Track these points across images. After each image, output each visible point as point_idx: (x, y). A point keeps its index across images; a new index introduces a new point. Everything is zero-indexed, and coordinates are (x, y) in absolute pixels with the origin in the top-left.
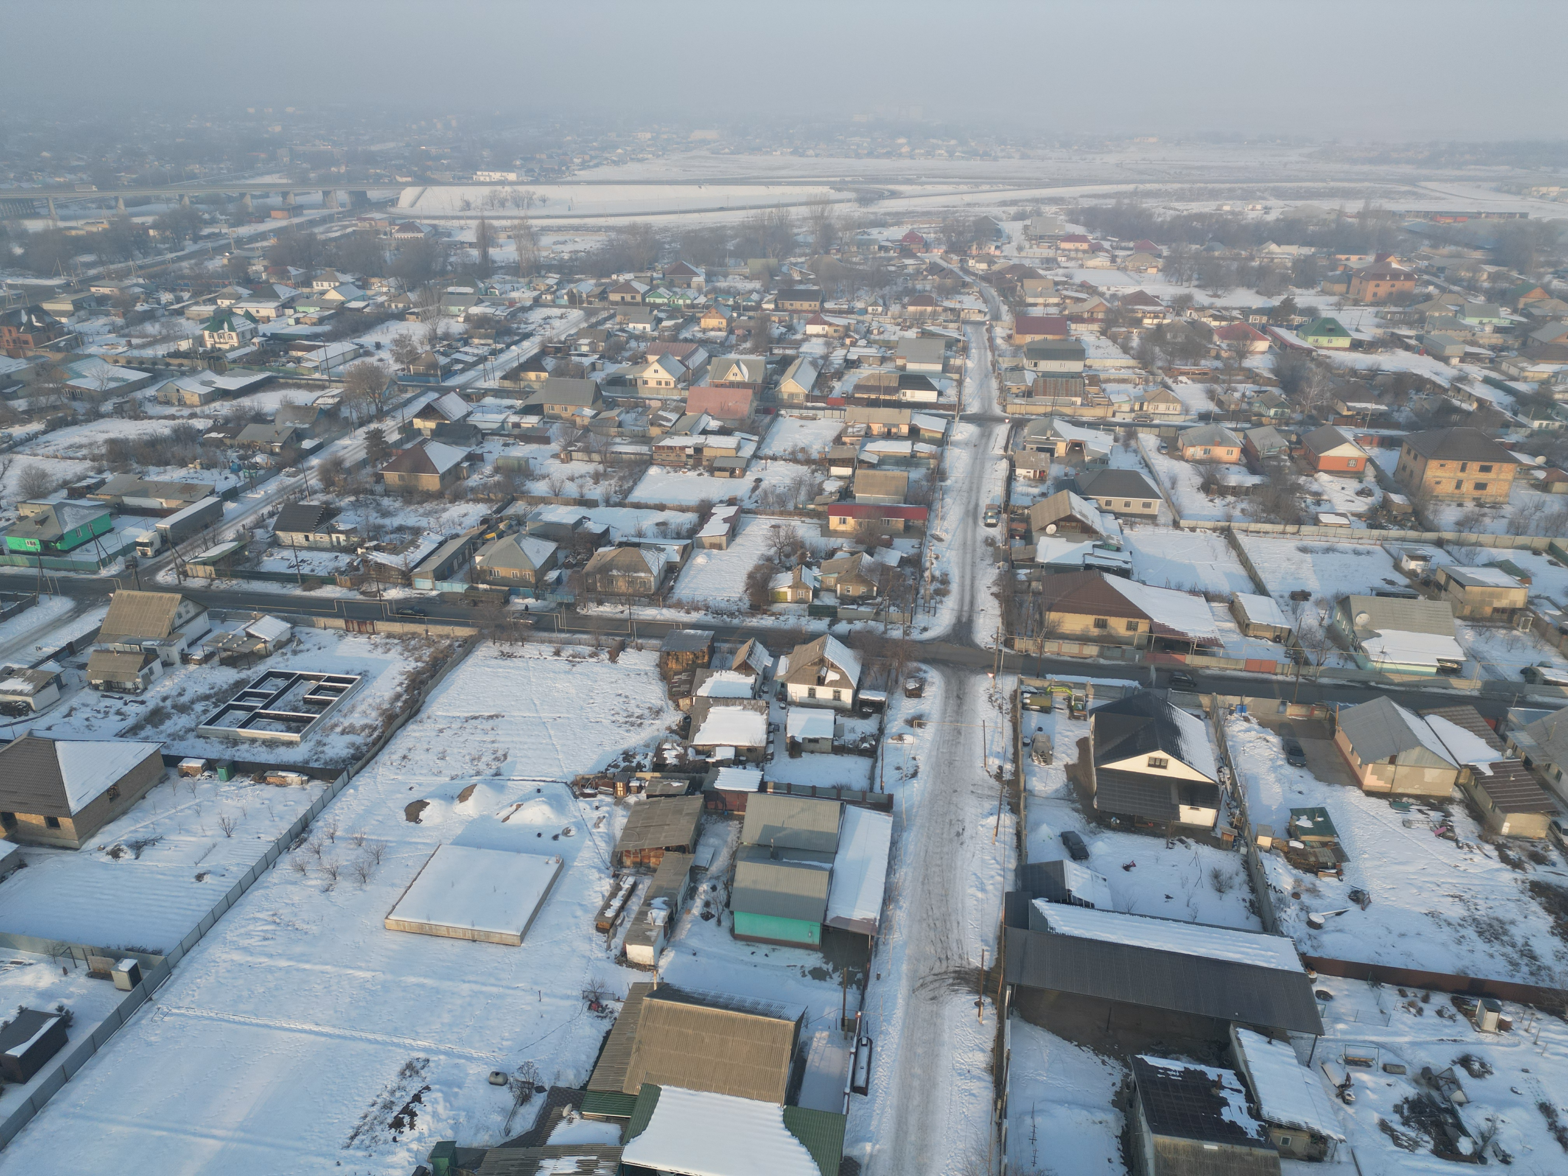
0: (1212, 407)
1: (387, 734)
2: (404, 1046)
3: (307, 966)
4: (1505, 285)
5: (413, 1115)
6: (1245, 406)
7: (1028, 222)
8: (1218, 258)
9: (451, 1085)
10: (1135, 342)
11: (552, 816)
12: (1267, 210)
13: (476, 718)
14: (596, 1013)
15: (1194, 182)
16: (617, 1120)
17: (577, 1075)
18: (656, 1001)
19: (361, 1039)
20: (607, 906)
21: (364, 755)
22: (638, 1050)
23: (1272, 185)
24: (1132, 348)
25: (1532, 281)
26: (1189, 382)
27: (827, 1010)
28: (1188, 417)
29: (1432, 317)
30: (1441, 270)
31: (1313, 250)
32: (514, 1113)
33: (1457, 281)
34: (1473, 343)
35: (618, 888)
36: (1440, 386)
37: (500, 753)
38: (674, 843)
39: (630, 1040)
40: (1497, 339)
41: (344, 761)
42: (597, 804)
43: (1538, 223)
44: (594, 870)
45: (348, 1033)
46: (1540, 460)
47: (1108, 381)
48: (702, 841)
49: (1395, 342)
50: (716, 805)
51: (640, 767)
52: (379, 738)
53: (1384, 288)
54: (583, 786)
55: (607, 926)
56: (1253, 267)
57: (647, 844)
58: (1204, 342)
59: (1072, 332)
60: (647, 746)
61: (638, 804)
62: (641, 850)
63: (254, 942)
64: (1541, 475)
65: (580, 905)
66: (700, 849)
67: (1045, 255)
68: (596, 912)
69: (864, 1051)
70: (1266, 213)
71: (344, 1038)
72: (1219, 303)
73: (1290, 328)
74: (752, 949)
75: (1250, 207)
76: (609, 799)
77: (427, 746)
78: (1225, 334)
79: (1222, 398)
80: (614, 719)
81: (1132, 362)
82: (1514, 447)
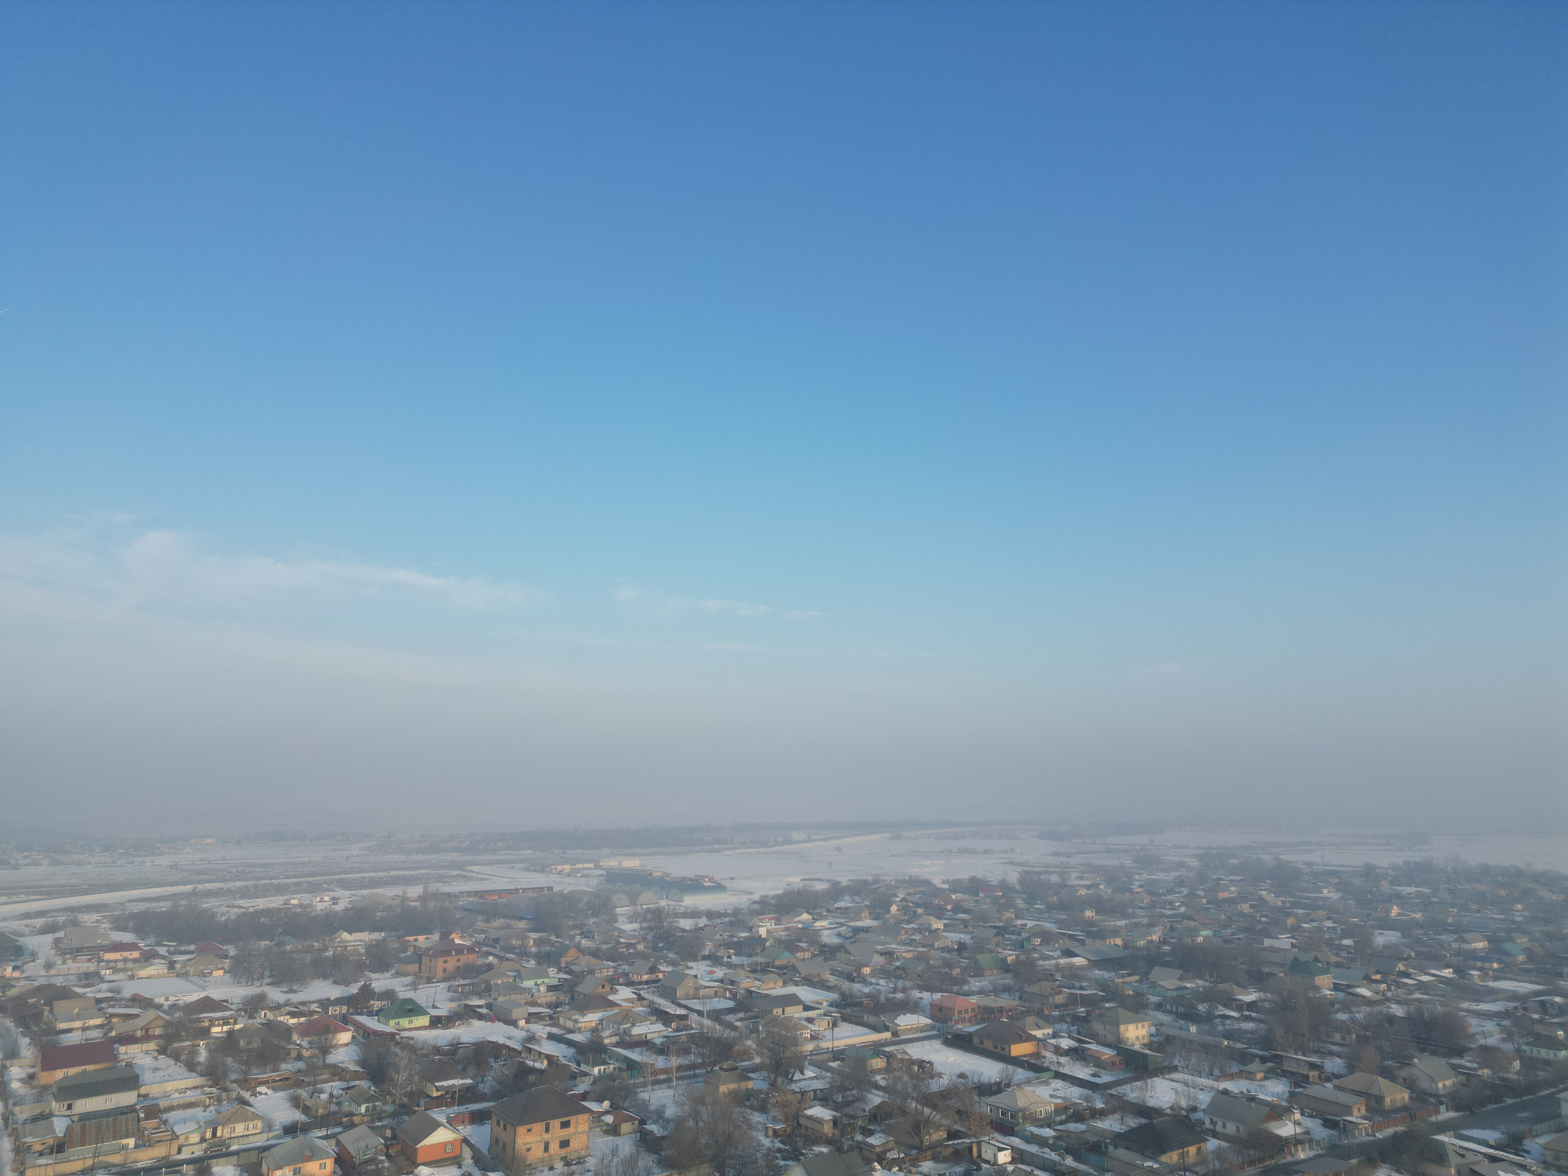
0: (298, 1116)
4: (549, 948)
6: (334, 1108)
7: (61, 934)
8: (290, 952)
10: (203, 1056)
12: (335, 900)
15: (258, 879)
23: (337, 877)
24: (199, 1063)
25: (567, 943)
26: (269, 1092)
28: (271, 1134)
29: (496, 984)
30: (497, 940)
31: (383, 934)
33: (511, 949)
34: (534, 1004)
36: (514, 1049)
40: (551, 997)
43: (561, 893)
46: (606, 1104)
47: (171, 1109)
49: (468, 1014)
53: (452, 963)
56: (327, 958)
58: (283, 1043)
59: (122, 1057)
64: (609, 1119)
67: (82, 970)
70: (334, 904)
72: (295, 998)
73: (370, 1014)
75: (318, 899)
78: (304, 1031)
79: (308, 1103)
81: (199, 1081)
82: (584, 1096)
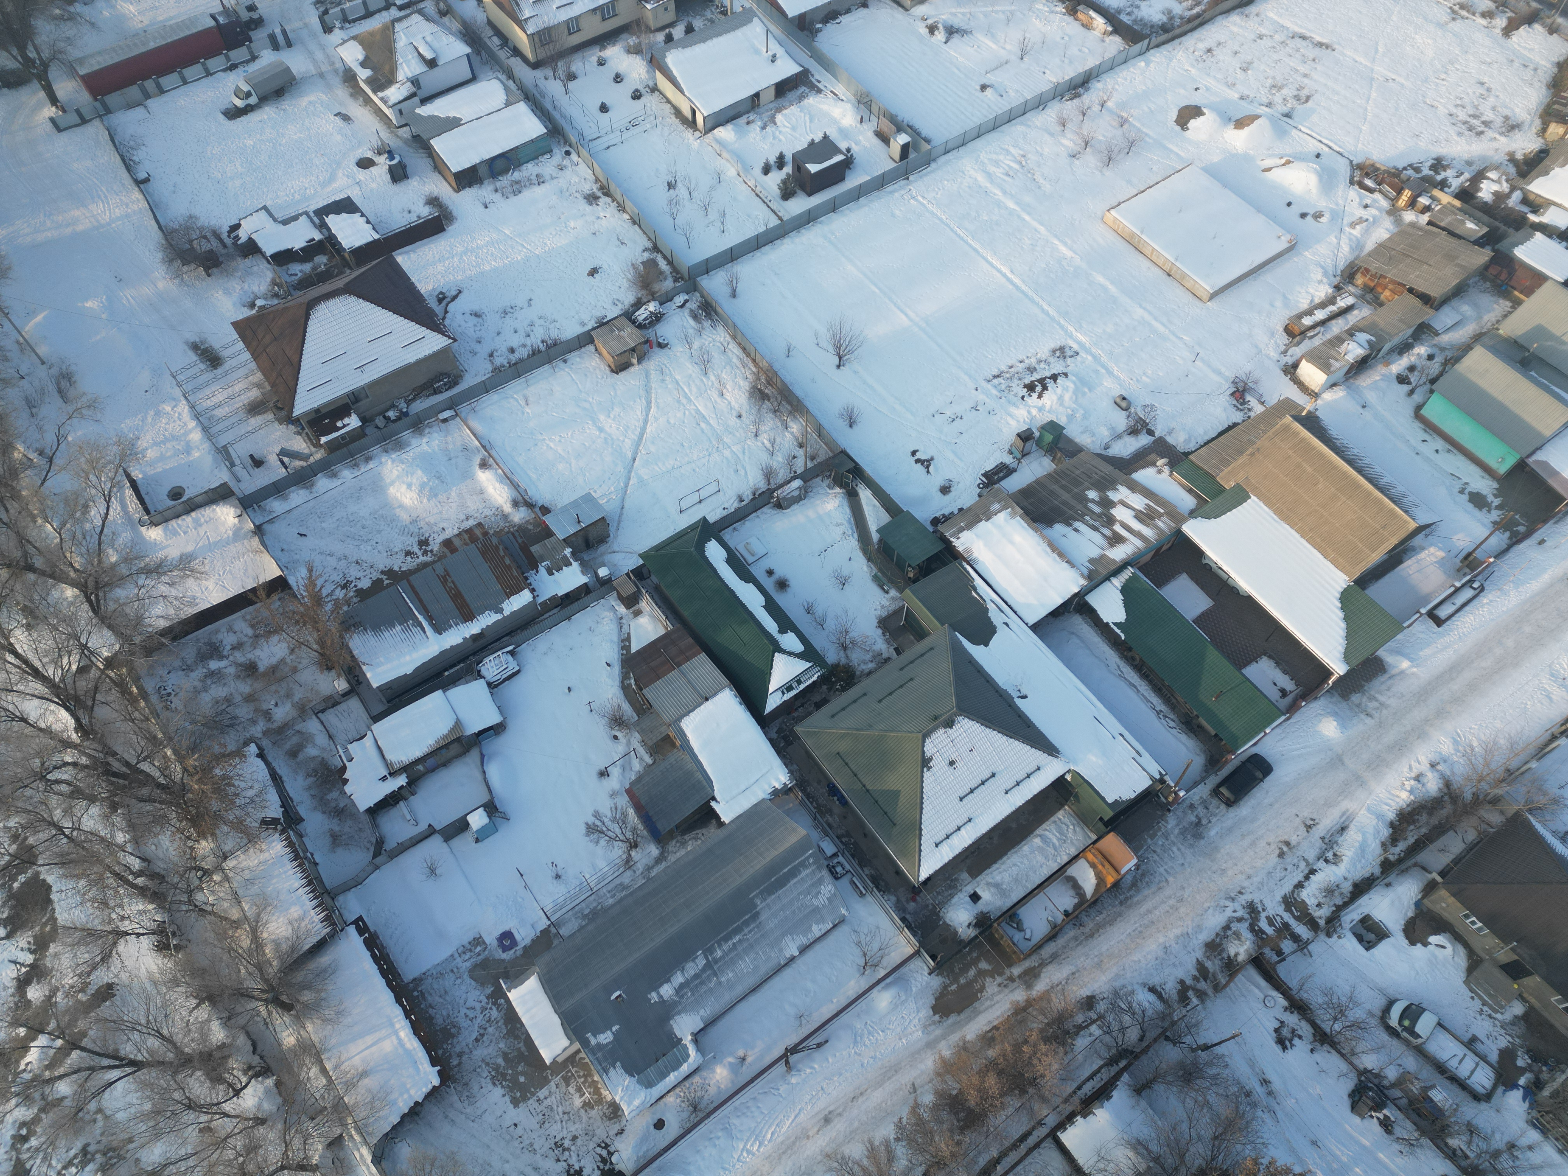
1: (1207, 15)
2: (1066, 331)
3: (1027, 218)
5: (1045, 388)
9: (1085, 384)
11: (1314, 191)
13: (1303, 38)
14: (1235, 402)
16: (1197, 496)
17: (1188, 441)
18: (1297, 426)
19: (1037, 304)
20: (1309, 312)
21: (1173, 29)
22: (1252, 455)
27: (1459, 536)
32: (1119, 437)
35: (1332, 301)
37: (1304, 93)
38: (1422, 288)
39: (1251, 443)
41: (1152, 26)
42: (1368, 202)
44: (1320, 270)
45: (1030, 293)
48: (1455, 303)
50: (1500, 273)
51: (1443, 185)
52: (1198, 16)
54: (1367, 175)
55: (1297, 330)
57: (1392, 273)
60: (1469, 163)
61: (1413, 225)
62: (1382, 276)
63: (998, 172)
65: (1285, 297)
66: (1446, 309)
68: (1295, 312)
69: (1468, 593)
71: (1026, 295)
74: (1426, 437)
76: (1385, 204)
77: (1236, 48)
80: (1454, 111)
